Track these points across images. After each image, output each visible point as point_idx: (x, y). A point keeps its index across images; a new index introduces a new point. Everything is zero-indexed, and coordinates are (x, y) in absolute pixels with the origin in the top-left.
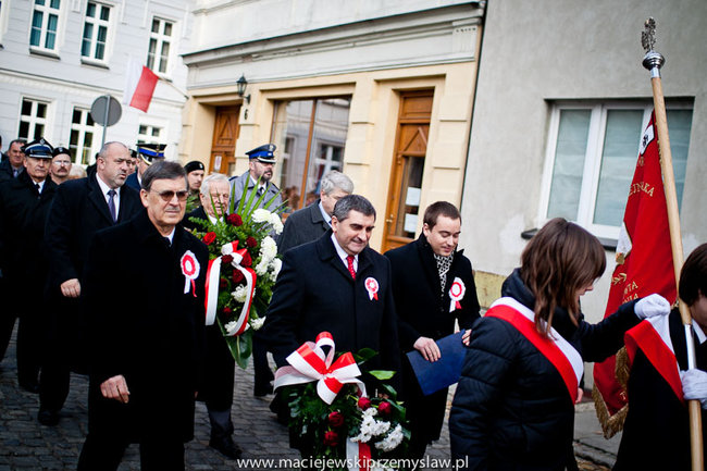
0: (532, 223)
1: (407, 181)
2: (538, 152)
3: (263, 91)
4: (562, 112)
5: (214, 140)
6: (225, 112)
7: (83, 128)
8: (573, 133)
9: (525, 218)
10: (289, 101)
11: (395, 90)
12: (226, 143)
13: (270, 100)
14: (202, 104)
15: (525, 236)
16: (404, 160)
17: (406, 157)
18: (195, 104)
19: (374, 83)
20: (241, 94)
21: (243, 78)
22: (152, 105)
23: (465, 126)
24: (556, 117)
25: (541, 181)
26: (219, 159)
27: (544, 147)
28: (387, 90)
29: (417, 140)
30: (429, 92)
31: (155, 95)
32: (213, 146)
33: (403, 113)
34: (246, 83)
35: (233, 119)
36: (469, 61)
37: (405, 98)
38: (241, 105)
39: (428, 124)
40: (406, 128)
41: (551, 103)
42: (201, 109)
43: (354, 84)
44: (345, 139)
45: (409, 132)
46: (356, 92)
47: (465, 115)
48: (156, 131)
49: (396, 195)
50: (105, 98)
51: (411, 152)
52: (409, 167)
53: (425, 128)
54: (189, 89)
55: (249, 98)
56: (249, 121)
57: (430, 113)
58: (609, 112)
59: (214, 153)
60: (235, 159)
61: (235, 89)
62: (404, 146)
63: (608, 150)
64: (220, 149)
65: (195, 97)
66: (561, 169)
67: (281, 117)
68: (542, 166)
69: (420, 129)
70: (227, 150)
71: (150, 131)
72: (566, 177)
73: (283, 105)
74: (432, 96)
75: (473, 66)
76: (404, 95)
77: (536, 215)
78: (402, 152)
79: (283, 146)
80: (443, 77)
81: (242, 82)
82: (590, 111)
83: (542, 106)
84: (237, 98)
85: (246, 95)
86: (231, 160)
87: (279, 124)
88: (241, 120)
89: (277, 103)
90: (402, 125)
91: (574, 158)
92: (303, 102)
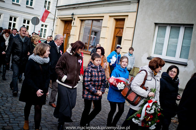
0: (150, 55)
1: (117, 43)
2: (152, 37)
3: (78, 17)
4: (159, 26)
5: (64, 30)
6: (67, 23)
7: (26, 25)
8: (161, 32)
9: (148, 54)
10: (85, 20)
11: (114, 19)
12: (68, 31)
13: (80, 20)
14: (61, 20)
15: (148, 58)
16: (116, 37)
17: (117, 36)
18: (59, 20)
19: (109, 17)
20: (72, 18)
21: (73, 14)
22: (47, 19)
23: (133, 29)
24: (157, 28)
25: (153, 44)
26: (65, 35)
27: (154, 36)
28: (112, 19)
29: (120, 32)
30: (124, 20)
31: (48, 17)
32: (64, 31)
33: (116, 25)
34: (74, 15)
35: (69, 24)
36: (135, 12)
37: (117, 21)
38: (72, 21)
39: (123, 28)
40: (117, 29)
41: (156, 24)
42: (61, 21)
43: (103, 16)
44: (101, 31)
45: (118, 30)
46: (104, 19)
47: (133, 26)
48: (46, 26)
49: (114, 46)
50: (35, 17)
51: (118, 35)
52: (117, 39)
53: (122, 29)
54: (58, 16)
55: (74, 19)
56: (74, 25)
57: (124, 25)
58: (171, 27)
59: (64, 33)
60: (70, 35)
61: (71, 16)
62: (116, 33)
63: (171, 37)
64: (66, 32)
65: (59, 18)
66: (158, 41)
67: (83, 24)
68: (153, 40)
69: (121, 29)
70: (68, 32)
71: (44, 26)
72: (159, 43)
73: (84, 21)
74: (125, 21)
75: (136, 13)
76: (117, 20)
77: (151, 53)
78: (116, 35)
79: (83, 32)
80: (127, 16)
81: (73, 15)
82: (166, 27)
83: (154, 25)
84: (71, 19)
85: (74, 18)
86: (69, 35)
87: (82, 26)
88: (72, 25)
89: (82, 21)
90: (116, 28)
91: (161, 39)
92: (89, 21)
